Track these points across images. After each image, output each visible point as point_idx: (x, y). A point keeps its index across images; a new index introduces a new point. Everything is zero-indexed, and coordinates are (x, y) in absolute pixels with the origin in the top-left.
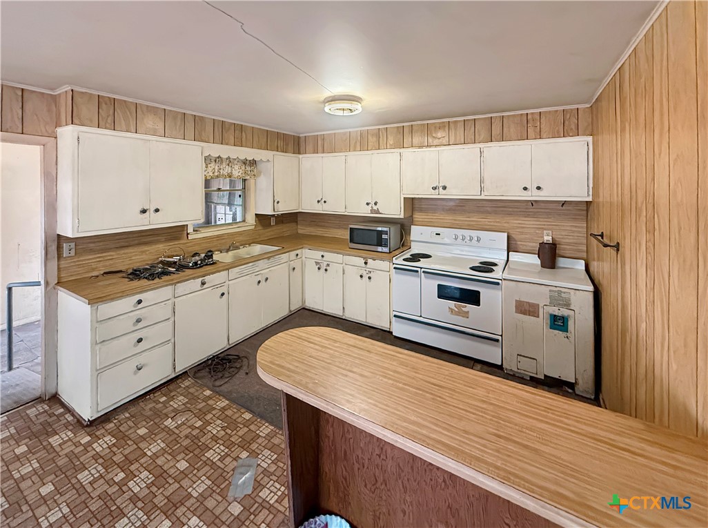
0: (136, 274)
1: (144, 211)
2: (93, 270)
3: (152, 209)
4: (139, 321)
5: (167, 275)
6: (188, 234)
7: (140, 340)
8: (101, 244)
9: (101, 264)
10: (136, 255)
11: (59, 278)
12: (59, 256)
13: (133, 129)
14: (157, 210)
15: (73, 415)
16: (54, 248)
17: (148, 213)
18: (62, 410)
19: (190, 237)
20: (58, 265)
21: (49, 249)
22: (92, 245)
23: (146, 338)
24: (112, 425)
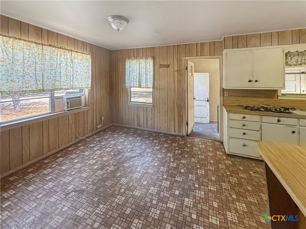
0: (246, 108)
1: (250, 81)
2: (234, 103)
3: (254, 80)
4: (244, 125)
5: (259, 111)
6: (278, 96)
7: (244, 134)
8: (237, 94)
9: (236, 101)
10: (250, 101)
11: (223, 103)
12: (224, 96)
13: (245, 46)
14: (256, 81)
15: (224, 150)
16: (222, 92)
17: (252, 82)
18: (222, 147)
19: (279, 98)
20: (223, 99)
21: (221, 93)
22: (233, 94)
23: (247, 134)
24: (233, 159)
